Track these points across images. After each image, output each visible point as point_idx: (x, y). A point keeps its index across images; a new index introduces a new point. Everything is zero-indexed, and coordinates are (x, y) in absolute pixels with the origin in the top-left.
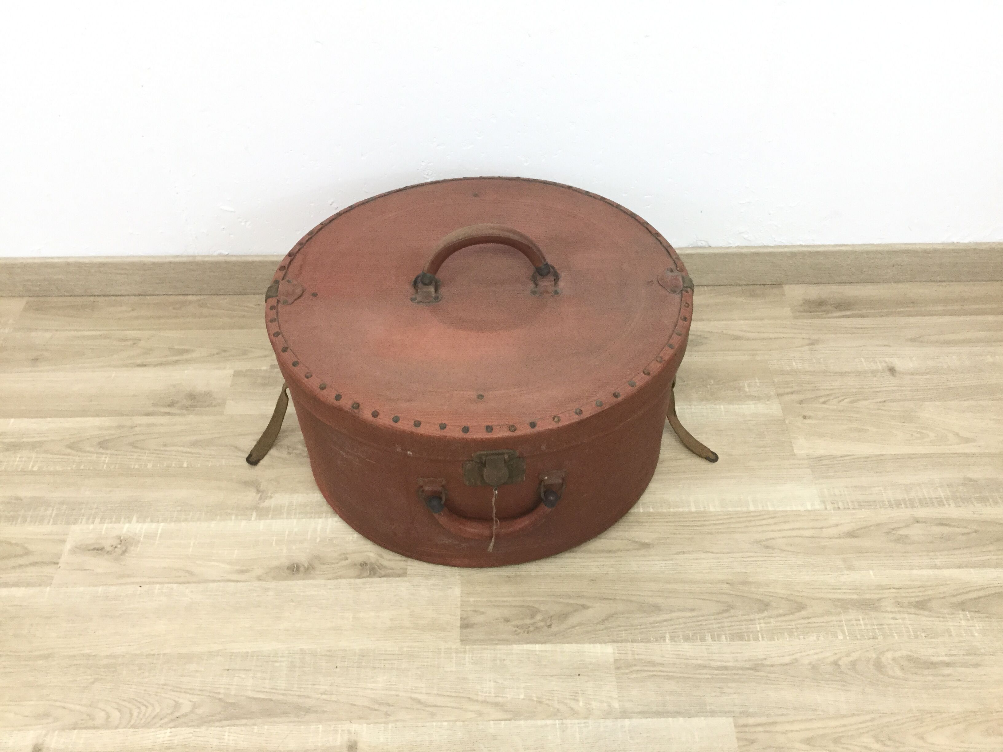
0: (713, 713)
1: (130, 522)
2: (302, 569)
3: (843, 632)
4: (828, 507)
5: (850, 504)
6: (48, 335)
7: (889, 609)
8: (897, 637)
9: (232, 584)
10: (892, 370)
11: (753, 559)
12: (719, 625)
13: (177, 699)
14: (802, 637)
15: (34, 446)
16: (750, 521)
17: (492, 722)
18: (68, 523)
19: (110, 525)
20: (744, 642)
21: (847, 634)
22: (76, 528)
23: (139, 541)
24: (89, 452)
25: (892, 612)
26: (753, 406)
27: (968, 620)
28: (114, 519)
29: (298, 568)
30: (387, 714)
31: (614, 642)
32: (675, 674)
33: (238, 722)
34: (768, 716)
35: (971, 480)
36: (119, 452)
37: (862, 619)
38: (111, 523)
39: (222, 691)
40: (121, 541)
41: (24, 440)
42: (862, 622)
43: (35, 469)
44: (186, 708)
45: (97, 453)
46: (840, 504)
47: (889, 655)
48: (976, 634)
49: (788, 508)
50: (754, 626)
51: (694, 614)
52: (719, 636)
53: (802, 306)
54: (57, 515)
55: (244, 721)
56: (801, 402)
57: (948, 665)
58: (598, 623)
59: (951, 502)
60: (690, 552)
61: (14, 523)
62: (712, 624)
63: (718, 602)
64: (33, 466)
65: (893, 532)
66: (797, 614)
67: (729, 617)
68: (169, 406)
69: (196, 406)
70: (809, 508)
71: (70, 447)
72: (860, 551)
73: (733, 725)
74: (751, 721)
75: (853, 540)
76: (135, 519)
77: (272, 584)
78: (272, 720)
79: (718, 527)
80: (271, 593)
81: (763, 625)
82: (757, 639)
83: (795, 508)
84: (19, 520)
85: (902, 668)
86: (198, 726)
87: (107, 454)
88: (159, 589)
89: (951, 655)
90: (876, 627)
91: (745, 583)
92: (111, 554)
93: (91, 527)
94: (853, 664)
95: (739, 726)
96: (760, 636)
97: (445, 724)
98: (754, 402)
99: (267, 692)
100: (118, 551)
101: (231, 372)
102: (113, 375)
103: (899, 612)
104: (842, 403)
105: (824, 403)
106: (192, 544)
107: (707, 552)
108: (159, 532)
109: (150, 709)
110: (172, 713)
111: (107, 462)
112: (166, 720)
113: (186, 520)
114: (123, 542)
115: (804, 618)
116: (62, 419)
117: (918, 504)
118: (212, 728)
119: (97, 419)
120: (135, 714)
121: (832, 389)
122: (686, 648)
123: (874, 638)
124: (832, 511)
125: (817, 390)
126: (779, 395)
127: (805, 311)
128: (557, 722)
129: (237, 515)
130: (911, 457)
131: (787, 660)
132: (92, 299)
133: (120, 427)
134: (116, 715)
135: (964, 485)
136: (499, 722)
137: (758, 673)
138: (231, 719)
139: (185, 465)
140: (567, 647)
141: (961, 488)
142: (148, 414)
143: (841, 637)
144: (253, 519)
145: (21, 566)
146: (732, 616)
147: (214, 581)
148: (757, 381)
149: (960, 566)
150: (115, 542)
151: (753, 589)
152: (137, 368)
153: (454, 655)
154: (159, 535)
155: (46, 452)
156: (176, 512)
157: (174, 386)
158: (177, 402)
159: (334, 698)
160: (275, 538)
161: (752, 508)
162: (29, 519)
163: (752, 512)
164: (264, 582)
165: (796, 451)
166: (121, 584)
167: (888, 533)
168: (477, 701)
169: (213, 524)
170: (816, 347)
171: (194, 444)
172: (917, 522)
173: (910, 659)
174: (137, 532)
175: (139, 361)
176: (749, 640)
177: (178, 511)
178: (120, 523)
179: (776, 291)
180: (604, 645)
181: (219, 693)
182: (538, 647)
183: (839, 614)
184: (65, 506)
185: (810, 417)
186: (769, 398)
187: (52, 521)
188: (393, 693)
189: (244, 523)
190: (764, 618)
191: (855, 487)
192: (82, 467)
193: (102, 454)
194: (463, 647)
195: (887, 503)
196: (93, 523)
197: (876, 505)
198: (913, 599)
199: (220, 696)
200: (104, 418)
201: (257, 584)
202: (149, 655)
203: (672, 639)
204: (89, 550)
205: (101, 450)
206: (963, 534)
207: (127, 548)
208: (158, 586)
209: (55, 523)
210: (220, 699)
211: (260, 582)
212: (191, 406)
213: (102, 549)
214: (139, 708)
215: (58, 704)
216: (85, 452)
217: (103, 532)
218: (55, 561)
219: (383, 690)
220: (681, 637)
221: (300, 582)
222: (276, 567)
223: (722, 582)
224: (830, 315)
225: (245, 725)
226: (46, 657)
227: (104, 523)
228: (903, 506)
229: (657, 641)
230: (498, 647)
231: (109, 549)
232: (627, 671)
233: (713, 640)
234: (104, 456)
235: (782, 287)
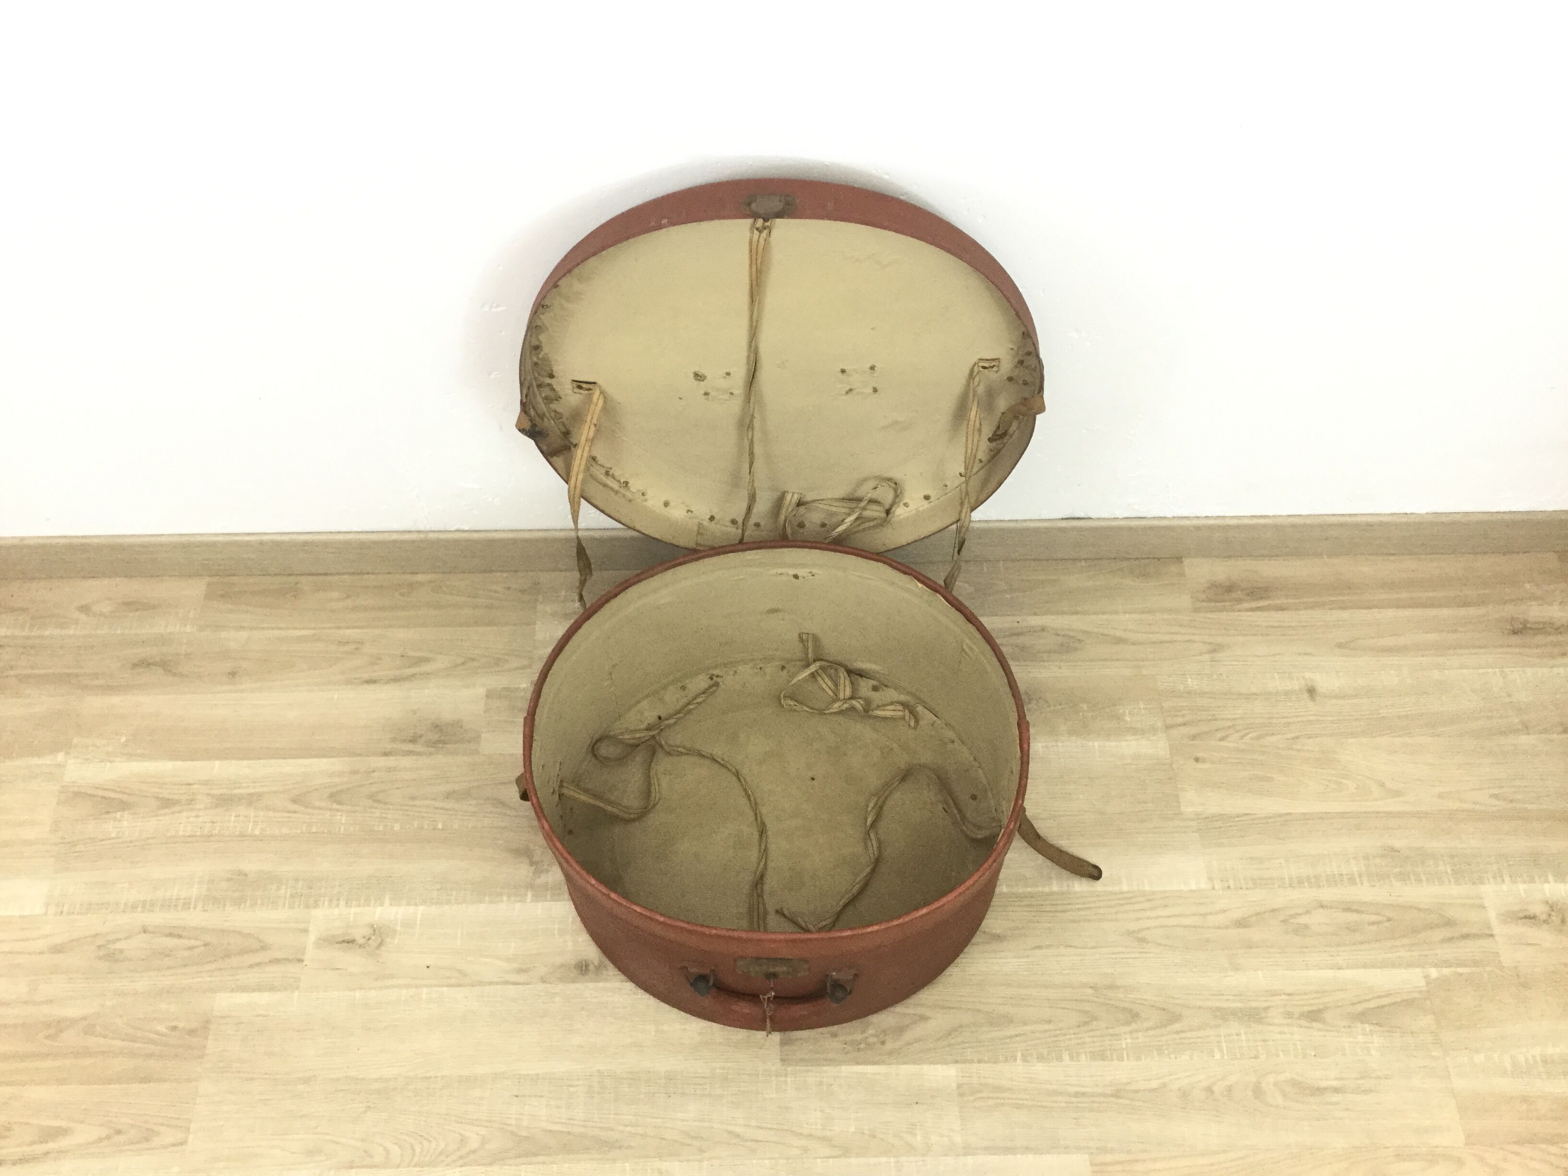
0: (1067, 1149)
1: (382, 905)
2: (591, 967)
3: (1221, 1051)
4: (1216, 887)
5: (1242, 882)
6: (244, 634)
7: (1276, 1021)
8: (1282, 1056)
9: (511, 987)
10: (1312, 691)
11: (1122, 956)
12: (1079, 1041)
13: (463, 1133)
14: (1172, 1056)
15: (252, 800)
16: (1122, 905)
17: (819, 1160)
18: (307, 907)
19: (358, 910)
20: (1105, 1062)
21: (1225, 1052)
22: (318, 914)
23: (395, 931)
24: (319, 808)
25: (1280, 1025)
26: (1134, 743)
27: (1365, 1034)
28: (362, 902)
29: (587, 966)
30: (701, 1151)
31: (956, 1062)
32: (1026, 1102)
33: (534, 1159)
34: (1129, 1152)
35: (1393, 849)
36: (357, 808)
37: (1245, 1033)
38: (359, 906)
39: (513, 1122)
40: (374, 931)
41: (236, 791)
42: (1243, 1037)
43: (257, 832)
44: (474, 1143)
45: (330, 810)
46: (1231, 883)
47: (1271, 1079)
48: (1373, 1052)
49: (1168, 888)
50: (1119, 1042)
51: (1051, 1027)
52: (1078, 1054)
53: (1204, 592)
54: (292, 896)
55: (541, 1159)
56: (1194, 737)
57: (1337, 1090)
58: (939, 1039)
59: (1365, 880)
60: (1049, 946)
61: (242, 906)
62: (1070, 1039)
63: (1080, 1011)
64: (253, 830)
65: (1291, 921)
66: (1169, 1028)
67: (1090, 1031)
68: (411, 741)
69: (444, 743)
70: (1194, 887)
71: (295, 801)
72: (1249, 946)
73: (1088, 1163)
74: (1109, 1158)
75: (1242, 931)
76: (387, 901)
77: (560, 987)
78: (572, 1156)
79: (1082, 913)
80: (557, 999)
81: (1129, 1041)
82: (1121, 1059)
83: (1176, 888)
84: (248, 902)
85: (1284, 1095)
86: (491, 1164)
87: (341, 811)
88: (427, 994)
89: (1342, 1079)
90: (1259, 1044)
91: (1111, 987)
92: (364, 948)
93: (336, 911)
94: (1230, 1089)
95: (1096, 1165)
96: (1125, 1054)
97: (767, 1162)
98: (1136, 737)
99: (562, 1123)
100: (373, 943)
101: (481, 691)
102: (336, 697)
103: (1288, 1025)
104: (1244, 740)
105: (1222, 739)
106: (459, 934)
107: (1070, 946)
108: (418, 919)
109: (434, 1144)
110: (458, 1149)
111: (343, 821)
112: (454, 1157)
113: (448, 902)
114: (377, 932)
115: (1177, 1032)
116: (280, 761)
117: (1324, 882)
118: (506, 1167)
119: (325, 760)
120: (418, 1150)
121: (1234, 719)
122: (1040, 1069)
123: (1256, 1057)
124: (1221, 892)
125: (1216, 720)
126: (1168, 727)
127: (1210, 600)
128: (892, 1160)
129: (509, 896)
130: (1322, 817)
131: (1154, 1084)
132: (292, 579)
133: (354, 772)
134: (395, 1150)
135: (1383, 856)
136: (827, 1159)
137: (1120, 1101)
138: (527, 1155)
139: (440, 826)
140: (906, 1069)
141: (1378, 861)
142: (386, 754)
143: (1218, 1056)
144: (529, 900)
145: (258, 964)
146: (1093, 1030)
147: (490, 983)
148: (1142, 706)
149: (1365, 966)
150: (368, 932)
151: (1122, 996)
152: (366, 686)
153: (773, 1078)
154: (418, 922)
155: (268, 808)
156: (436, 892)
157: (415, 713)
158: (421, 736)
159: (640, 1130)
160: (556, 926)
161: (1125, 888)
162: (259, 902)
163: (1126, 892)
164: (549, 985)
165: (1183, 809)
166: (381, 988)
167: (1284, 921)
168: (801, 1134)
169: (482, 907)
170: (1219, 655)
171: (448, 796)
172: (1322, 906)
173: (1294, 1083)
174: (392, 918)
175: (366, 676)
176: (1113, 1060)
177: (437, 890)
178: (369, 906)
179: (1174, 568)
180: (945, 1067)
181: (510, 1125)
182: (870, 1069)
183: (1218, 1026)
184: (300, 883)
185: (1204, 761)
186: (1154, 730)
187: (287, 904)
188: (706, 1124)
189: (518, 906)
190: (1131, 1032)
191: (1252, 858)
192: (314, 830)
193: (337, 810)
194: (783, 1068)
195: (1287, 880)
196: (338, 906)
197: (1274, 884)
198: (1306, 1009)
199: (510, 1128)
200: (333, 760)
201: (541, 986)
202: (426, 1078)
203: (1025, 1059)
204: (337, 943)
205: (335, 806)
206: (1373, 923)
207: (382, 941)
208: (425, 990)
209: (292, 907)
210: (512, 1132)
211: (545, 985)
212: (438, 742)
213: (351, 942)
214: (421, 1143)
215: (328, 1137)
216: (314, 808)
217: (352, 919)
218: (299, 957)
219: (694, 1121)
220: (1035, 1056)
221: (591, 985)
222: (562, 966)
223: (1084, 985)
224: (1239, 607)
225: (544, 1163)
226: (306, 1081)
227: (351, 907)
228: (1306, 884)
229: (1006, 1060)
230: (825, 1068)
231: (361, 941)
232: (971, 1098)
233: (1072, 1059)
234: (339, 814)
235: (1182, 562)
